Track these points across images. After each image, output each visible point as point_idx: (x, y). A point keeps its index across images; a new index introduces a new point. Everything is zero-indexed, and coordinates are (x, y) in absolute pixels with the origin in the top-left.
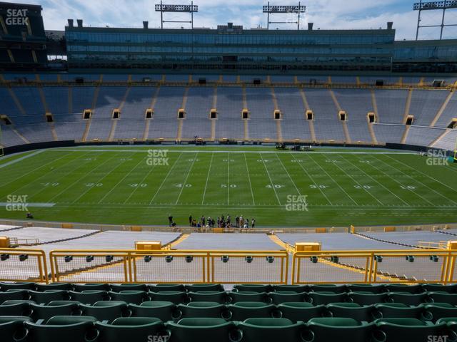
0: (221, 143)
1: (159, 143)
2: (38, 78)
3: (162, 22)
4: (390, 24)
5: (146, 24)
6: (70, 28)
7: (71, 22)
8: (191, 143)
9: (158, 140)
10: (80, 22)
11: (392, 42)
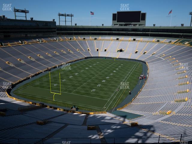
1: (39, 74)
4: (54, 20)
8: (47, 71)
9: (37, 73)
11: (56, 25)
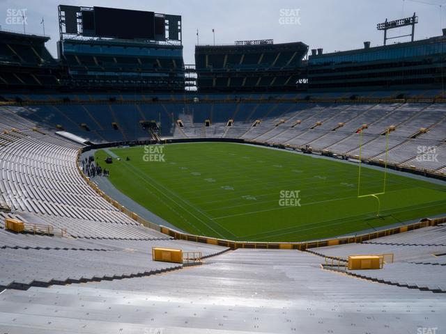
0: (323, 154)
2: (285, 96)
3: (385, 39)
5: (367, 44)
6: (313, 56)
7: (314, 51)
10: (320, 50)
